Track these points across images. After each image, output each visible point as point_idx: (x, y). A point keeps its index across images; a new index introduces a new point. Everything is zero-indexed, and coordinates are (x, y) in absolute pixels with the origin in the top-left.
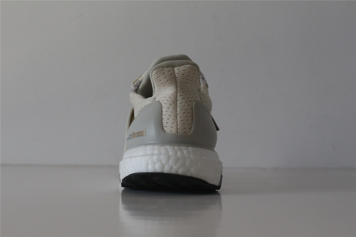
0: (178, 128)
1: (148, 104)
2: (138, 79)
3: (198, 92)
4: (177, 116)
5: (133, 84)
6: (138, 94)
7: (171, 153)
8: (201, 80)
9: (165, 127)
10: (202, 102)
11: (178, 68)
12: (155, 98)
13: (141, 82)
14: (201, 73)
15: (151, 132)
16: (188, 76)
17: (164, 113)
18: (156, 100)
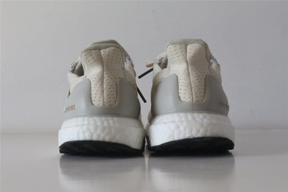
0: (105, 101)
1: (80, 81)
2: (75, 61)
3: (123, 70)
4: (103, 91)
5: (71, 65)
6: (74, 74)
7: (98, 123)
8: (127, 60)
9: (94, 101)
10: (126, 79)
11: (104, 50)
12: (86, 77)
13: (77, 64)
14: (128, 54)
15: (82, 105)
16: (113, 57)
17: (92, 89)
18: (87, 78)
